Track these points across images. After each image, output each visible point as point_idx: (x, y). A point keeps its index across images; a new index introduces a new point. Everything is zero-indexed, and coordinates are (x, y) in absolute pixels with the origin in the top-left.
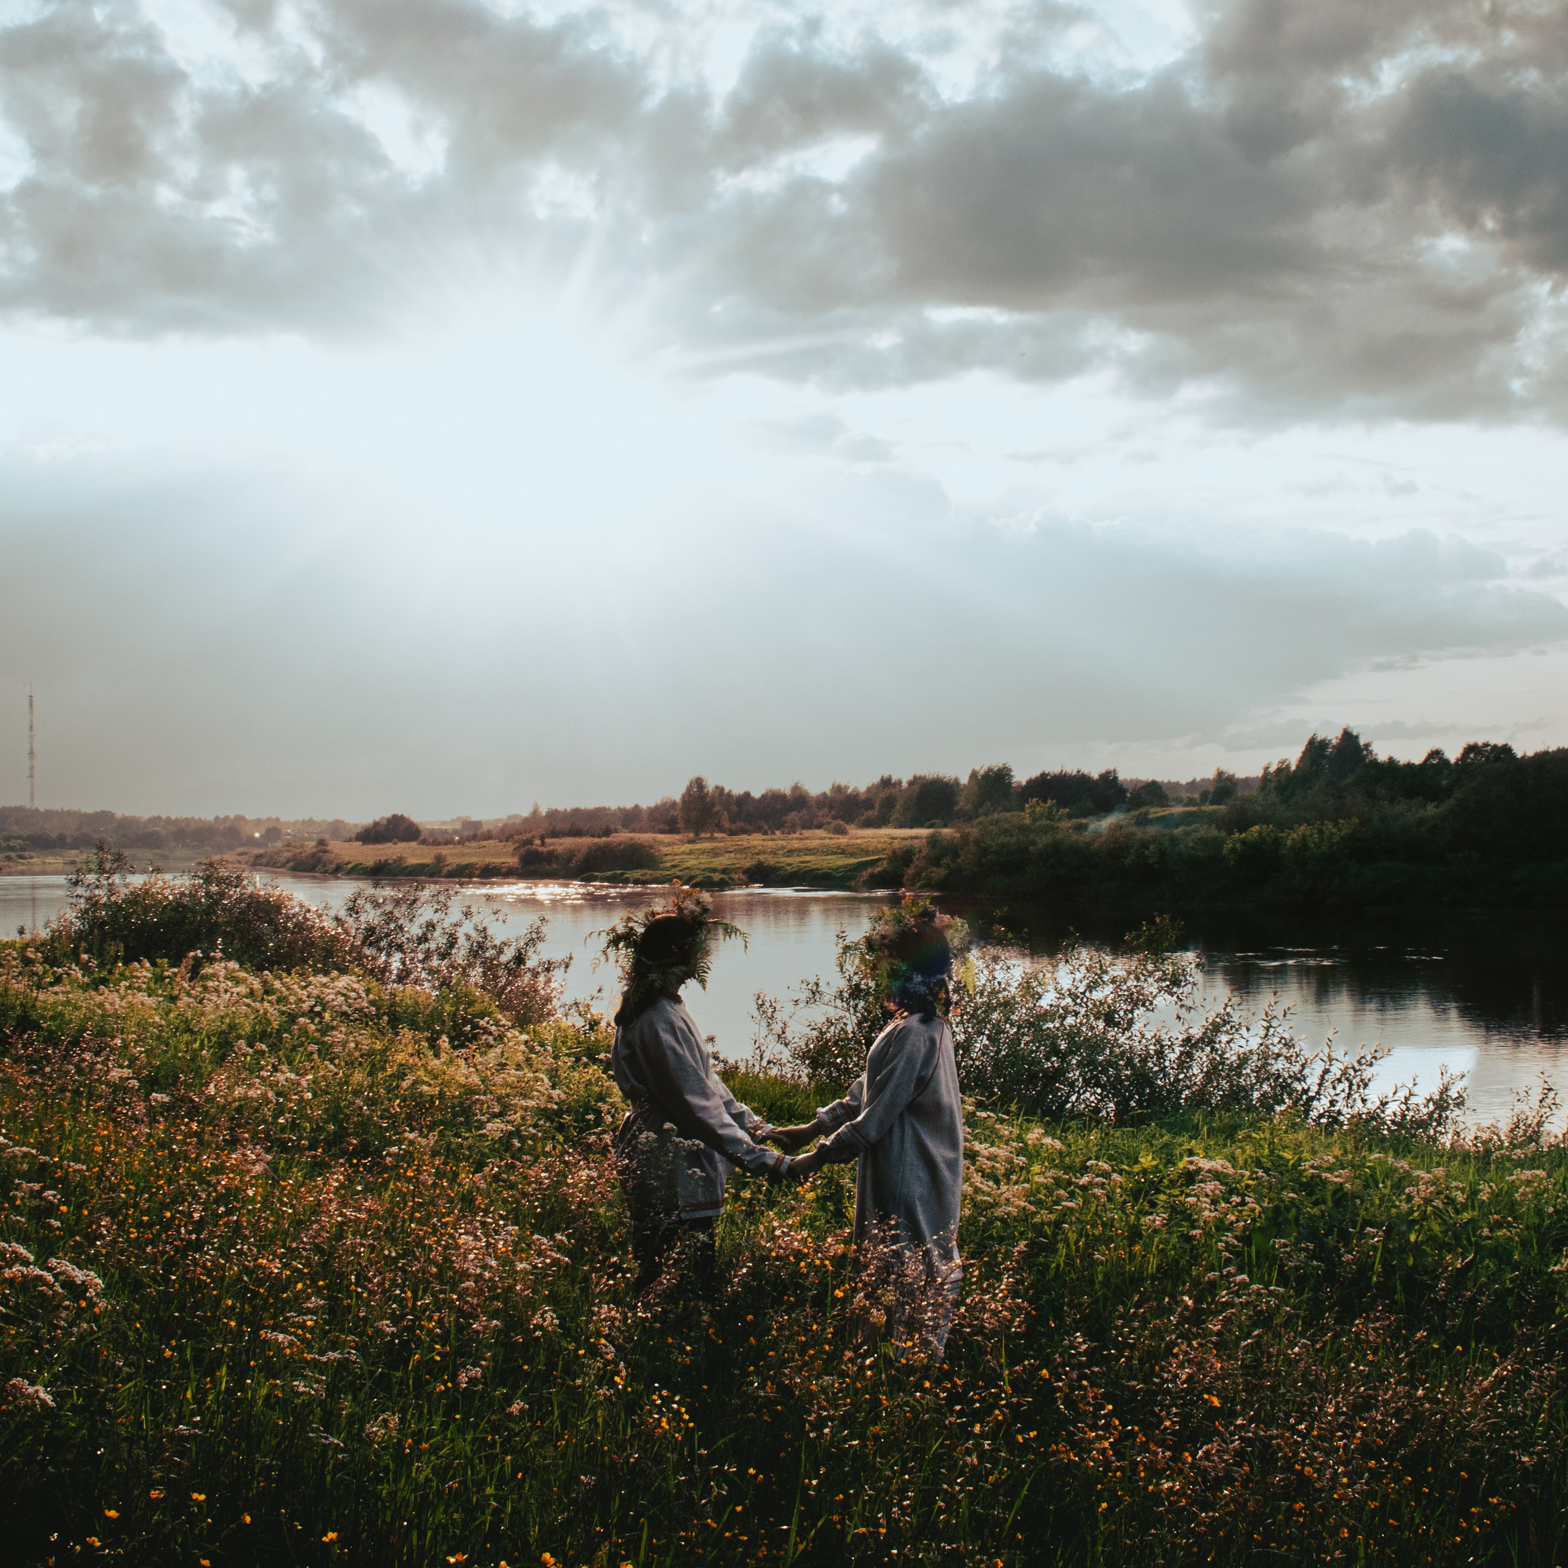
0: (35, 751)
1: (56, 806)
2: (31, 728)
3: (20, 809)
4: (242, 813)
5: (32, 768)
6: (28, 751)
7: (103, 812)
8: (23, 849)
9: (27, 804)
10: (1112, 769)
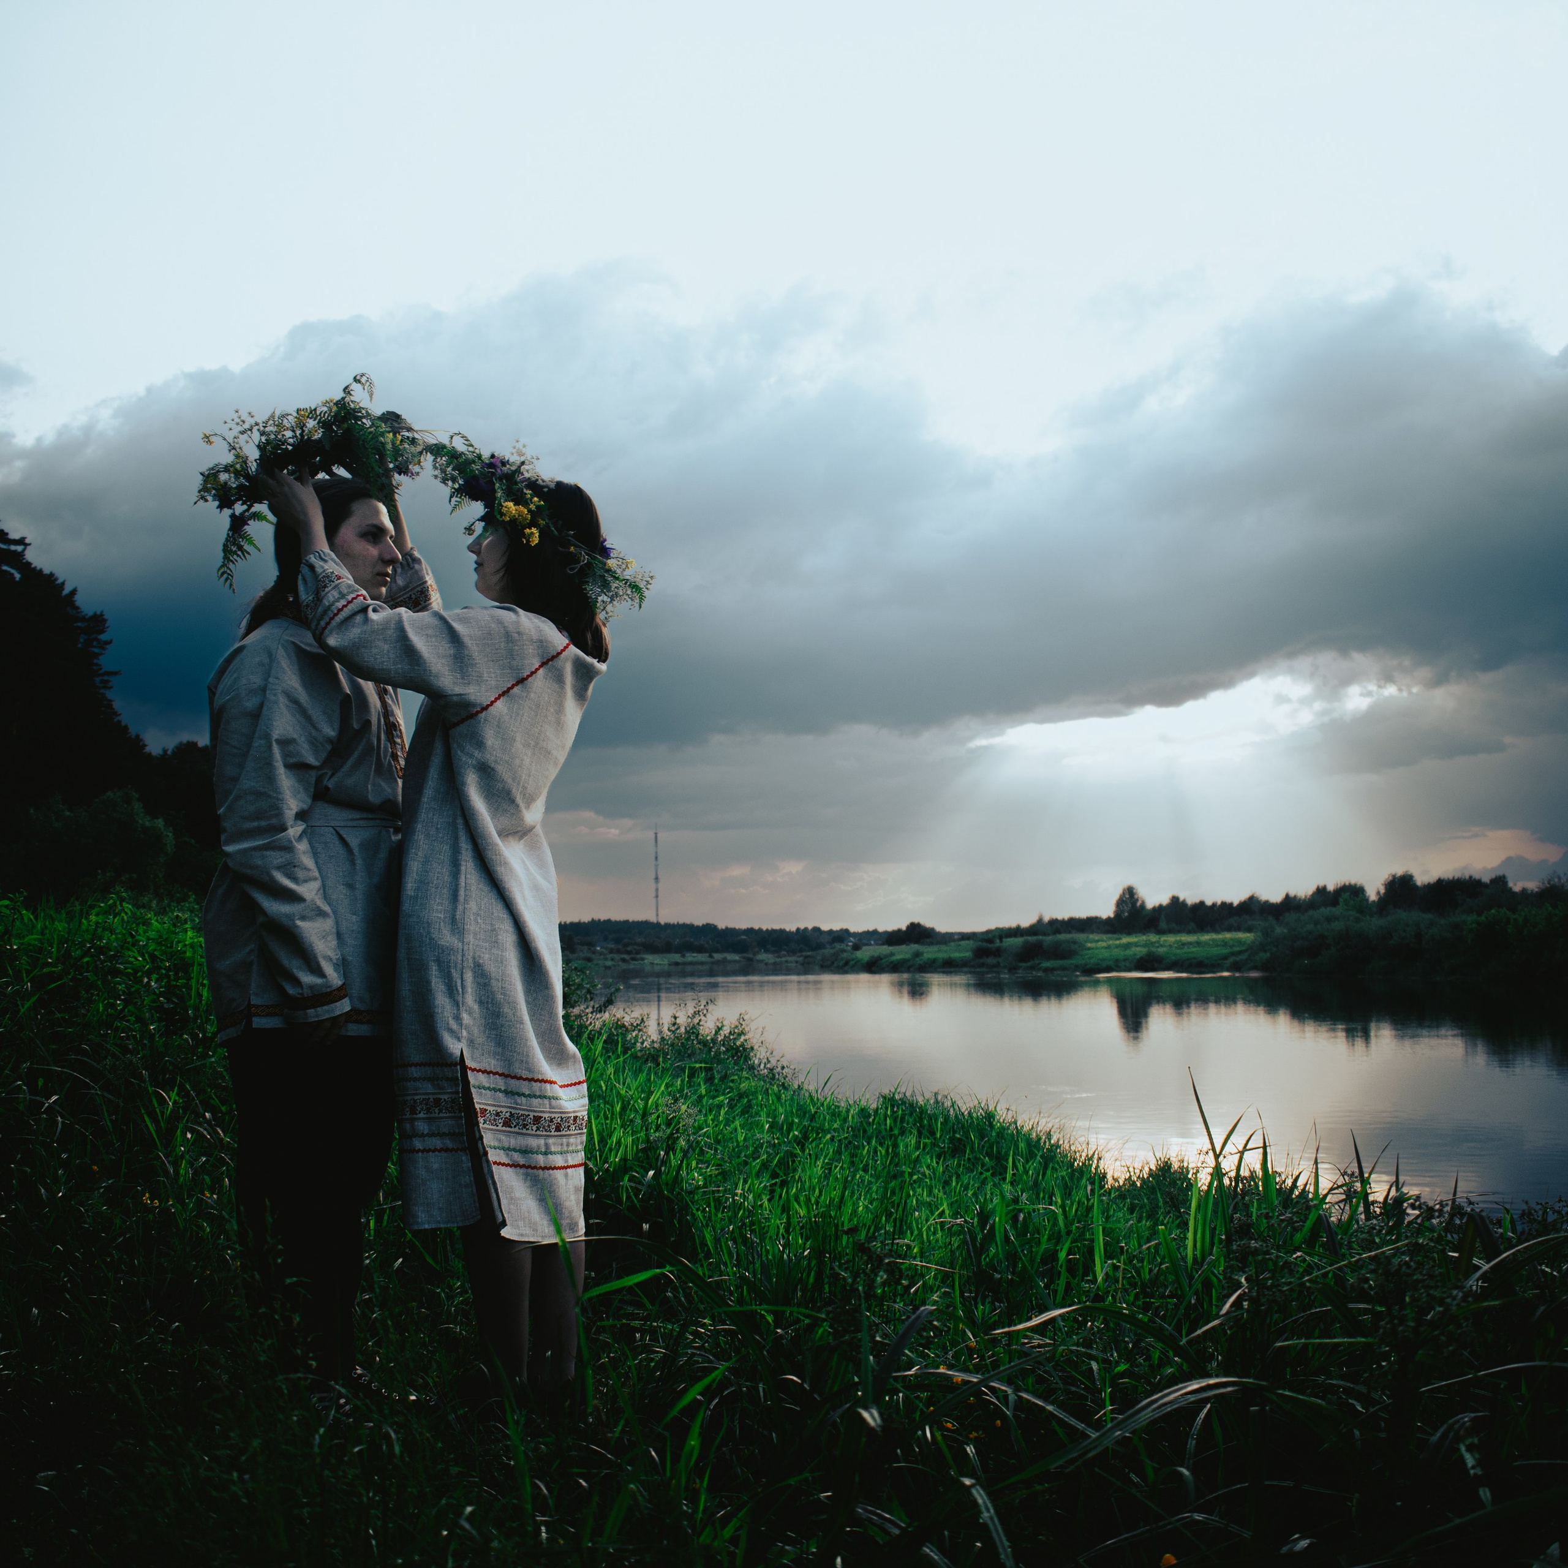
0: (660, 877)
1: (673, 920)
2: (656, 858)
3: (646, 924)
4: (817, 925)
5: (657, 890)
6: (654, 877)
7: (708, 925)
8: (638, 953)
9: (653, 919)
10: (1501, 874)
